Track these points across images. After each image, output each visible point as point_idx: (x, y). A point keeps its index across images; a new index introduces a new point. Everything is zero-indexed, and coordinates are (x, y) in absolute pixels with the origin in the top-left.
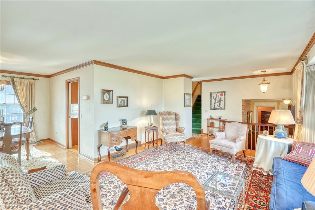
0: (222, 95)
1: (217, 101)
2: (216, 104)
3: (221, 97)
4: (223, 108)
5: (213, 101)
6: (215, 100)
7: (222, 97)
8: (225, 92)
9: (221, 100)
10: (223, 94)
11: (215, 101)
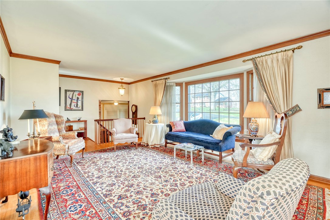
0: (79, 95)
1: (73, 101)
2: (73, 104)
3: (78, 96)
4: (81, 108)
5: (69, 101)
6: (72, 99)
7: (80, 97)
8: (82, 92)
9: (79, 100)
10: (81, 93)
11: (71, 101)
